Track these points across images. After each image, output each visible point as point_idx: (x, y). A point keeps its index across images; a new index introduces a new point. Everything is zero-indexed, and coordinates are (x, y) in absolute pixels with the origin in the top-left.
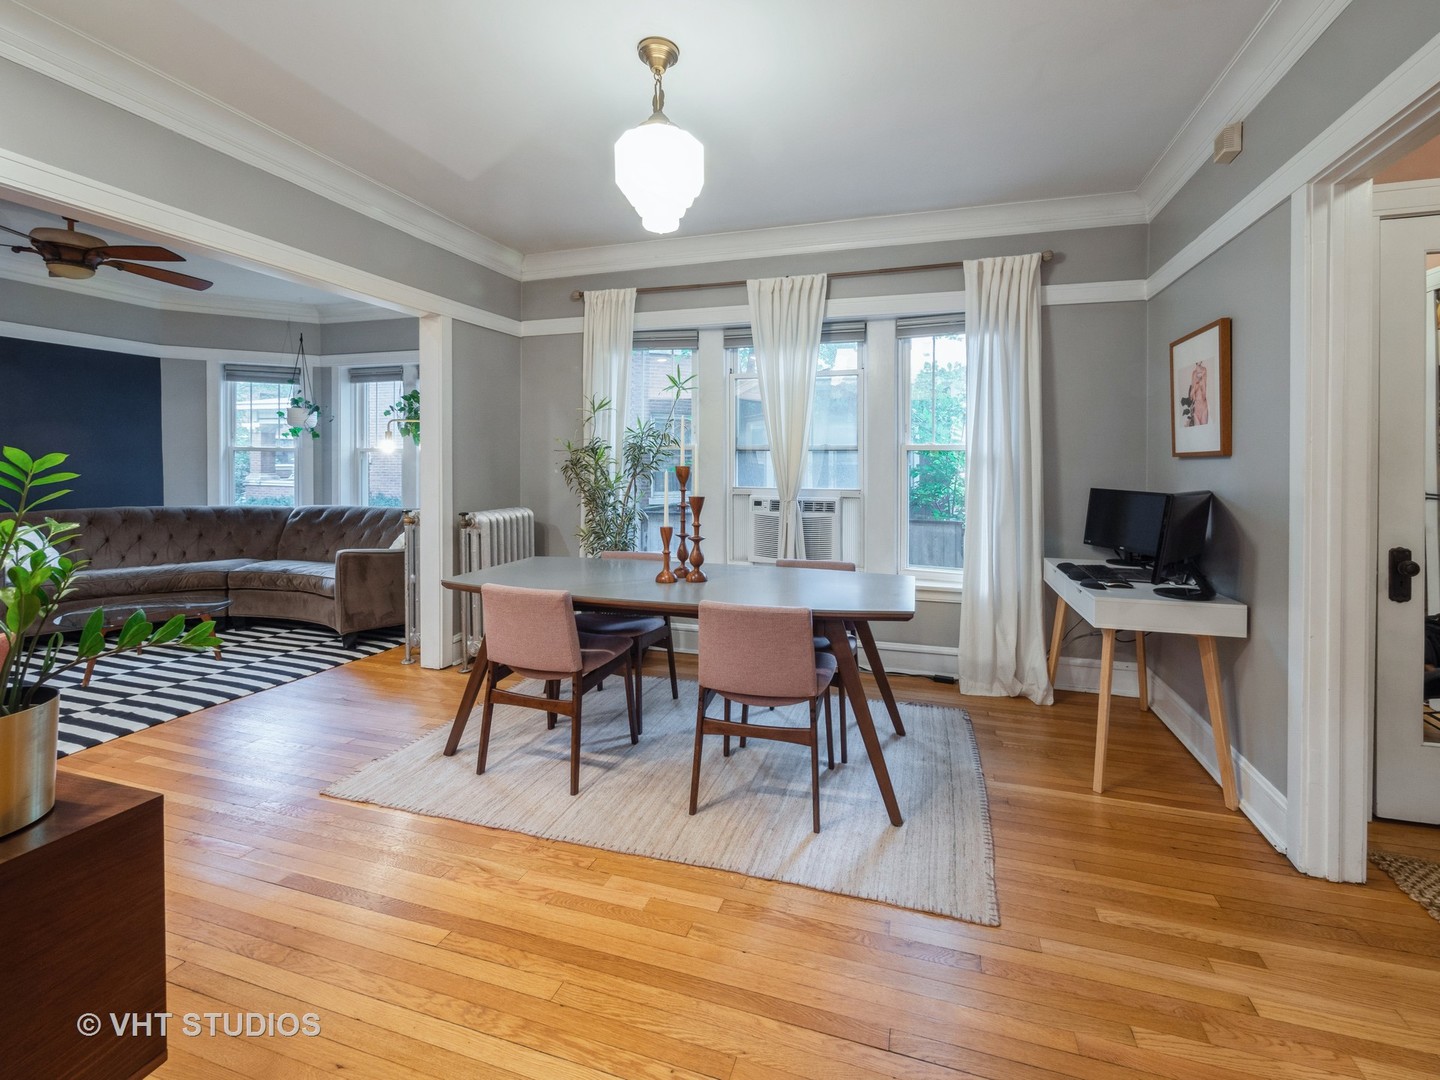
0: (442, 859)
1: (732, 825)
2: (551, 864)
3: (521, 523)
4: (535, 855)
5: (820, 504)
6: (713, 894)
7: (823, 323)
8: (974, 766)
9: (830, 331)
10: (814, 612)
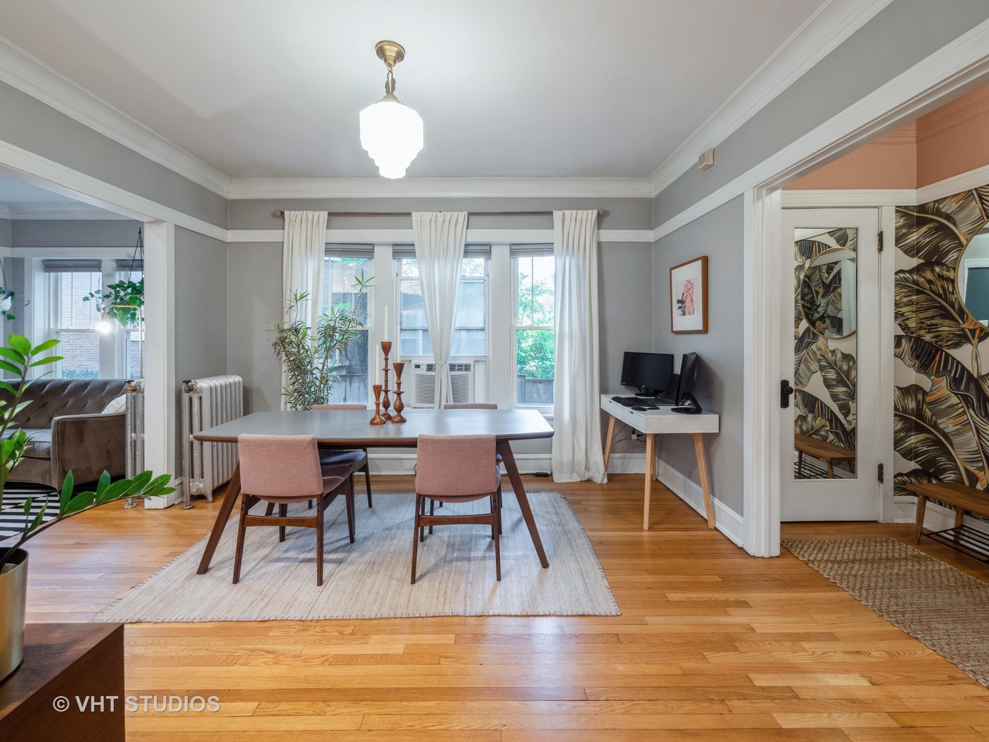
0: (229, 652)
1: (443, 586)
2: (321, 638)
3: (233, 387)
4: (306, 634)
5: (461, 366)
6: (447, 632)
7: (465, 245)
8: (576, 525)
9: (470, 250)
10: (497, 436)
